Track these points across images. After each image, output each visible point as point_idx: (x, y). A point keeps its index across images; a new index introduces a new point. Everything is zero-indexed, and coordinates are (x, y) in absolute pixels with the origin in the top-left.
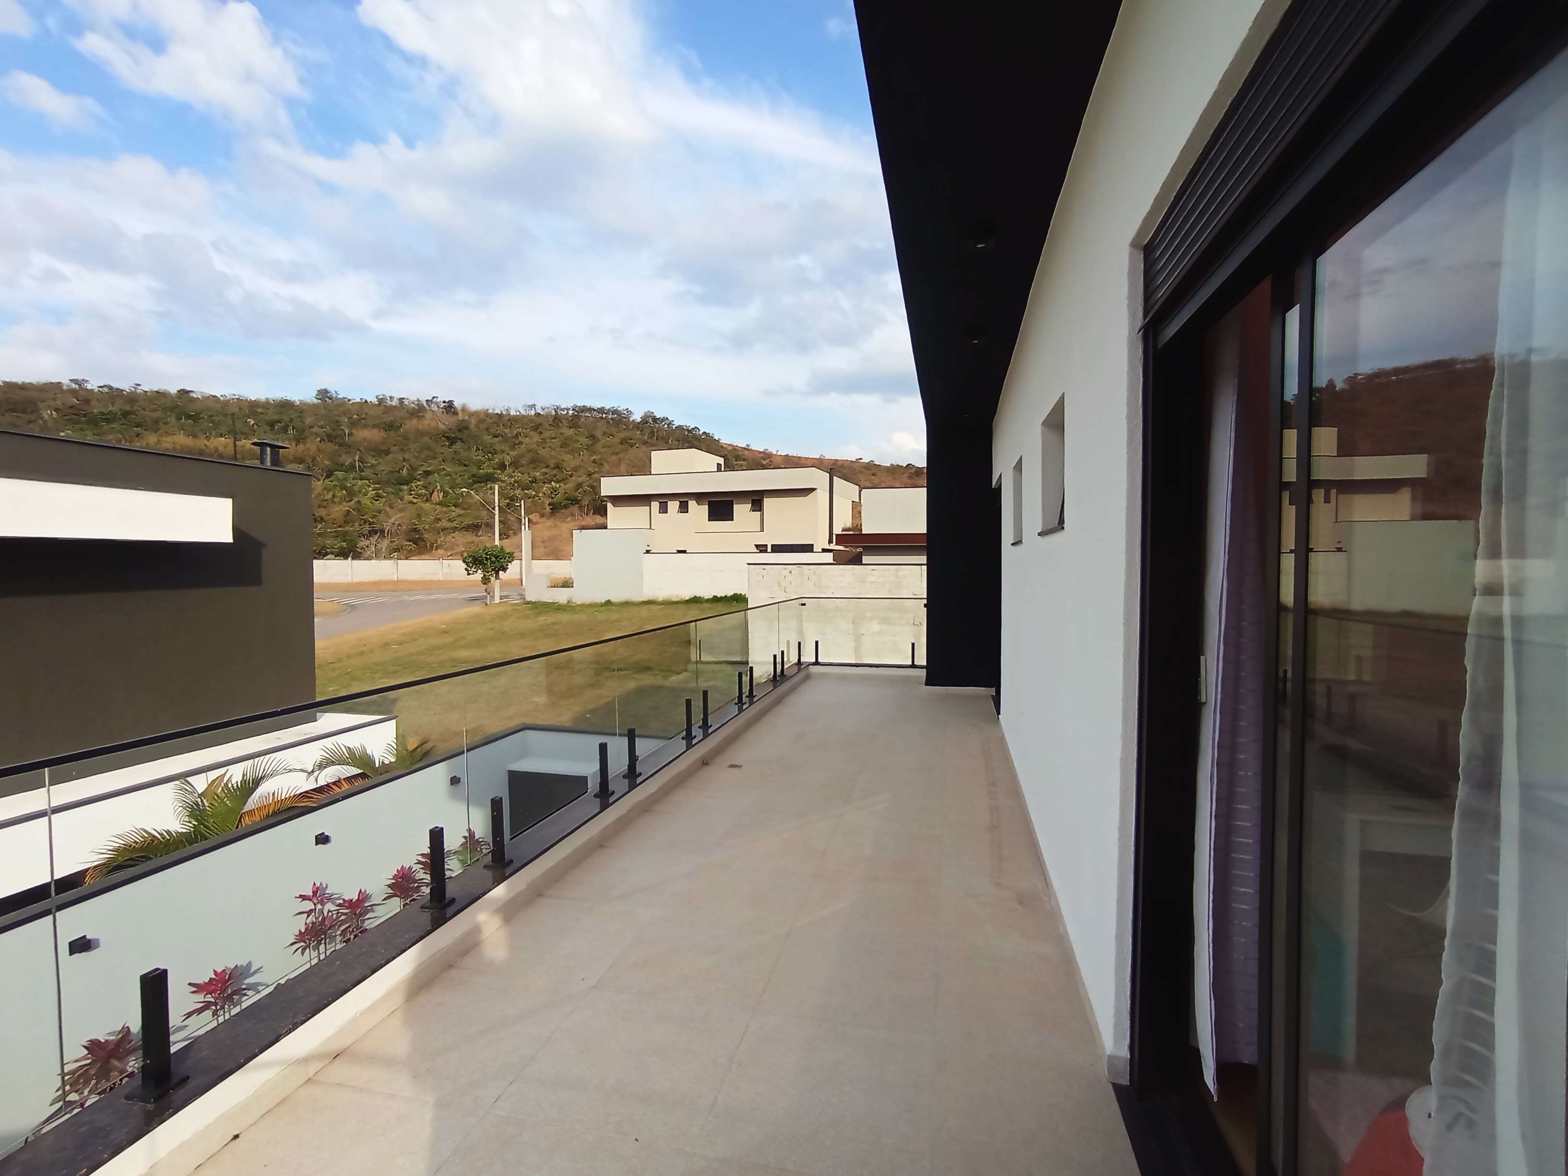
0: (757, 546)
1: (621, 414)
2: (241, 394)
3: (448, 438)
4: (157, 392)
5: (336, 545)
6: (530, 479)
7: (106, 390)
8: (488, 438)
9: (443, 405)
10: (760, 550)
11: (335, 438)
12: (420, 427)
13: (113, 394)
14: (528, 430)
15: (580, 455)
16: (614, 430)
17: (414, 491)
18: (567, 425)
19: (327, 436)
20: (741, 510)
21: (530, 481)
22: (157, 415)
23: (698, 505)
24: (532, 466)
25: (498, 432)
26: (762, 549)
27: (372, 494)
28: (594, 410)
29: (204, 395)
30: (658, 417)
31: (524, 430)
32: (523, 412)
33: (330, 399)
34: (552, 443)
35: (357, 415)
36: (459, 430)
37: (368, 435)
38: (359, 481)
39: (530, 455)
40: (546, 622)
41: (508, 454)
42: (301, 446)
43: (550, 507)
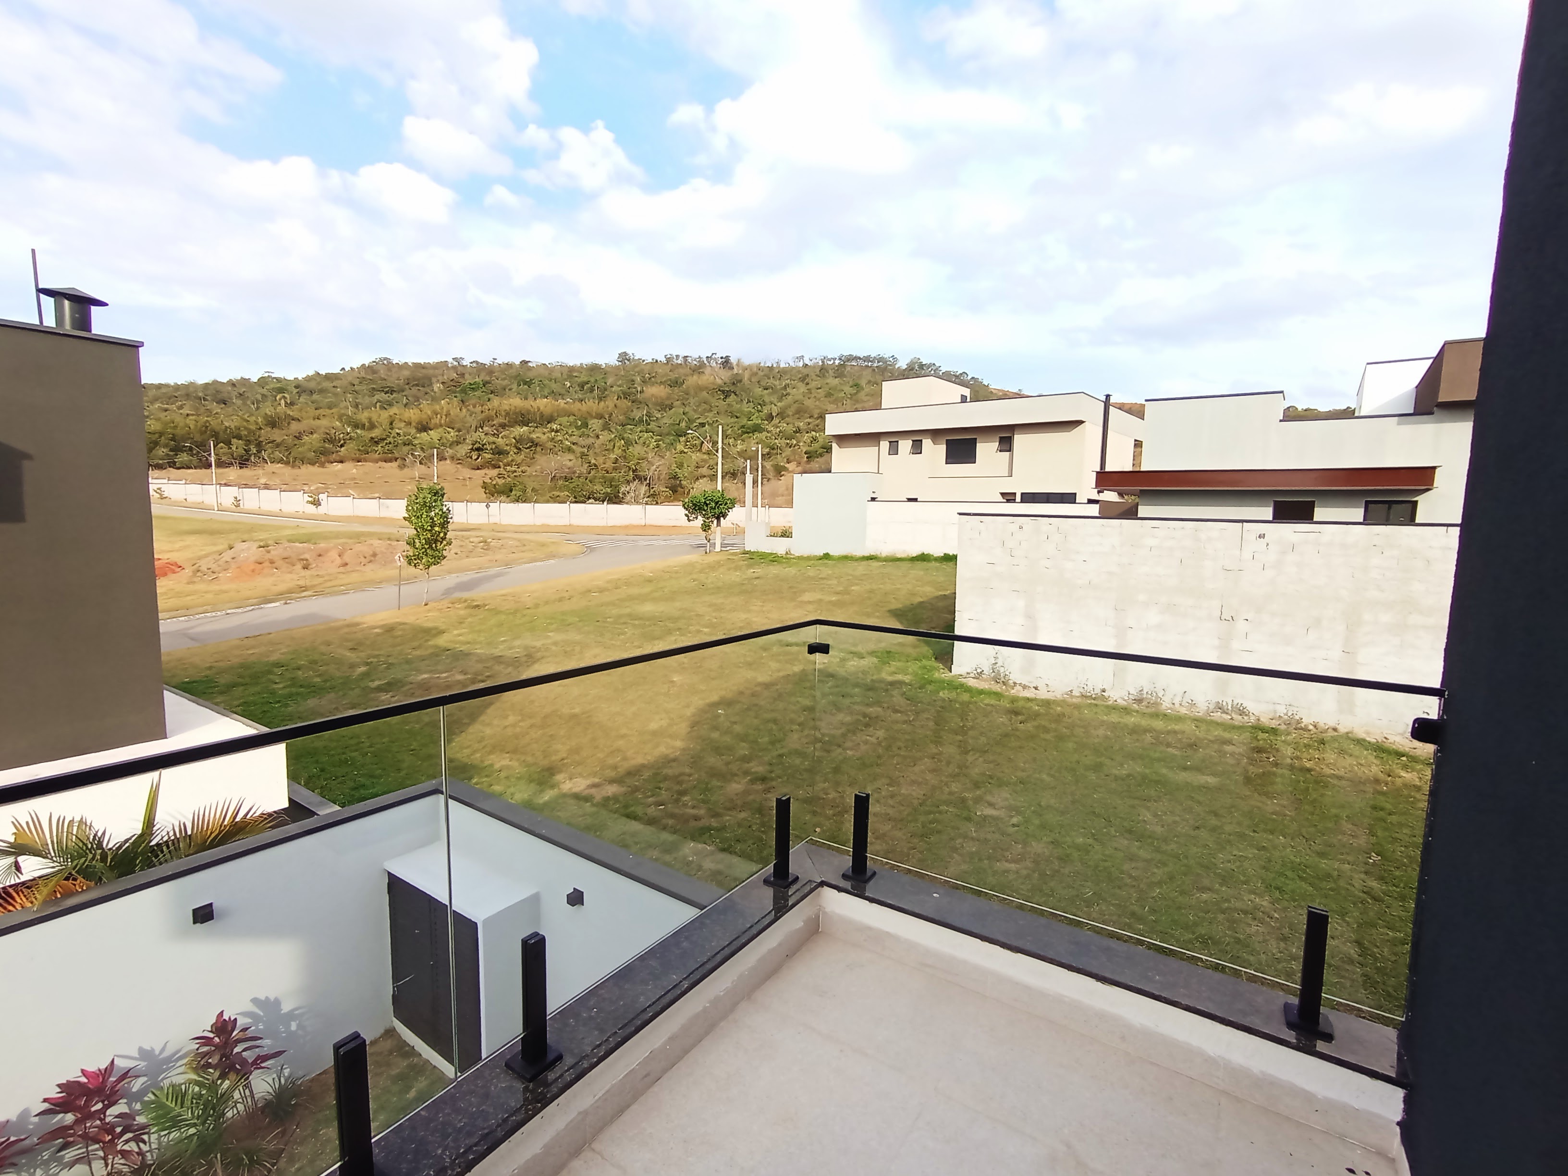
0: (1003, 494)
1: (887, 362)
2: (563, 361)
3: (723, 392)
4: (507, 364)
5: (602, 491)
6: (794, 429)
7: (475, 365)
8: (758, 391)
9: (721, 360)
10: (1007, 499)
11: (629, 396)
12: (700, 383)
13: (480, 367)
14: (796, 381)
18: (833, 375)
19: (623, 394)
20: (986, 449)
21: (794, 432)
22: (506, 382)
23: (934, 444)
24: (797, 416)
25: (768, 384)
26: (1009, 497)
27: (652, 445)
28: (860, 358)
29: (538, 364)
30: (924, 363)
31: (792, 382)
32: (792, 364)
33: (628, 360)
34: (818, 393)
35: (649, 374)
36: (733, 384)
37: (655, 391)
38: (646, 434)
39: (796, 405)
40: (756, 575)
41: (775, 405)
42: (602, 403)
43: (806, 456)
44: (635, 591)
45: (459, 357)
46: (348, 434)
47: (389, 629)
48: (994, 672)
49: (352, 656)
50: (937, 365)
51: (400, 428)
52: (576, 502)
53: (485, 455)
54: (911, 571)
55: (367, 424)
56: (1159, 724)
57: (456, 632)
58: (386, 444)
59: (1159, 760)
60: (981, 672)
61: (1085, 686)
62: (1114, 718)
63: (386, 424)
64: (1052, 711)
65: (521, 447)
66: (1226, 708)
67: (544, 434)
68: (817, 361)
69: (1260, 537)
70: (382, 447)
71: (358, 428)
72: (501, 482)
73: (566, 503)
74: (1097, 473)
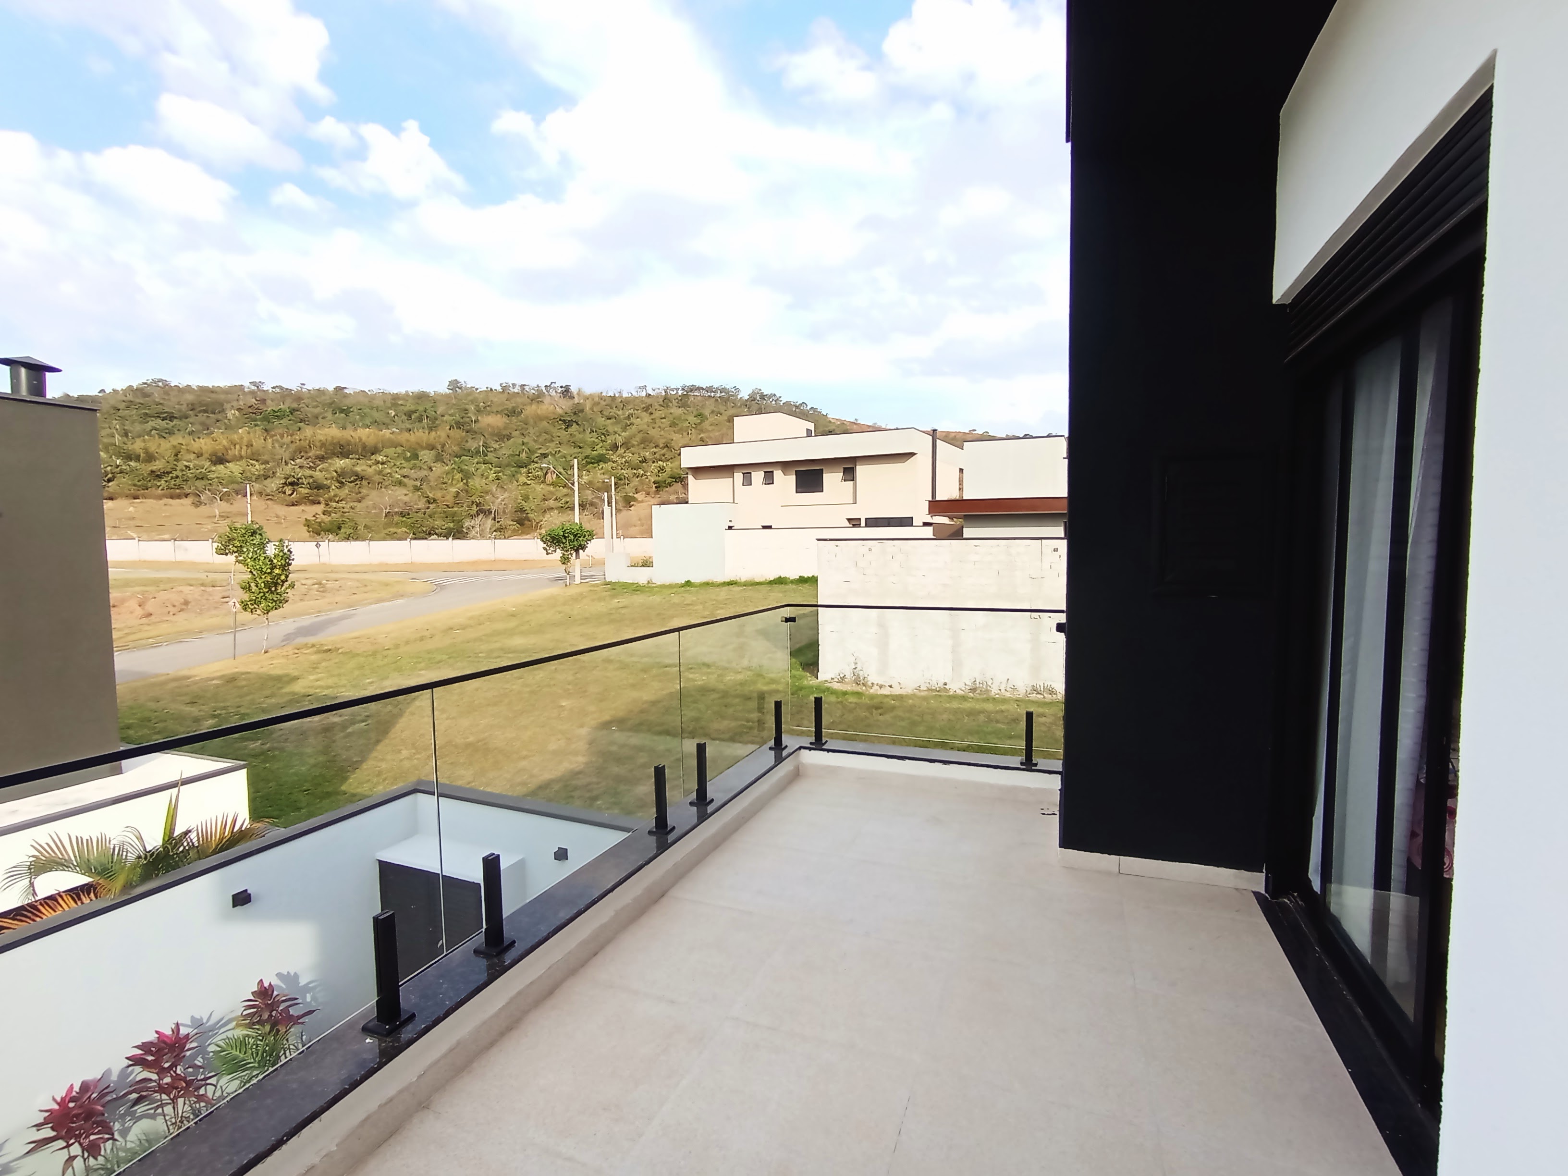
0: (849, 520)
1: (729, 392)
2: (384, 388)
3: (564, 421)
4: (318, 390)
5: (444, 526)
6: (640, 459)
7: (278, 390)
8: (601, 421)
9: (560, 389)
10: (853, 525)
11: (463, 426)
12: (539, 412)
13: (284, 393)
14: (639, 411)
15: (688, 434)
16: (722, 408)
17: (531, 473)
18: (677, 405)
19: (456, 423)
20: (832, 479)
21: (640, 462)
22: (317, 411)
23: (785, 475)
24: (643, 446)
25: (611, 414)
26: (854, 523)
27: (492, 477)
28: (703, 389)
29: (356, 391)
30: (765, 394)
31: (636, 412)
32: (635, 394)
33: (460, 388)
34: (662, 423)
35: (484, 403)
36: (575, 414)
37: (491, 421)
38: (483, 466)
39: (640, 436)
40: (621, 605)
41: (619, 435)
42: (433, 434)
43: (654, 486)
44: (500, 626)
45: (258, 381)
46: (118, 466)
47: (231, 680)
48: (854, 675)
49: (194, 710)
50: (778, 395)
51: (187, 460)
52: (415, 539)
53: (300, 489)
54: (770, 594)
55: (142, 455)
56: (989, 707)
57: (312, 678)
58: (172, 478)
59: (990, 733)
60: (843, 677)
61: (930, 682)
62: (955, 705)
63: (169, 454)
64: (905, 704)
65: (344, 480)
66: (1039, 690)
67: (370, 466)
68: (660, 390)
69: (1054, 551)
70: (166, 481)
71: (131, 460)
72: (326, 519)
73: (406, 540)
74: (930, 501)
